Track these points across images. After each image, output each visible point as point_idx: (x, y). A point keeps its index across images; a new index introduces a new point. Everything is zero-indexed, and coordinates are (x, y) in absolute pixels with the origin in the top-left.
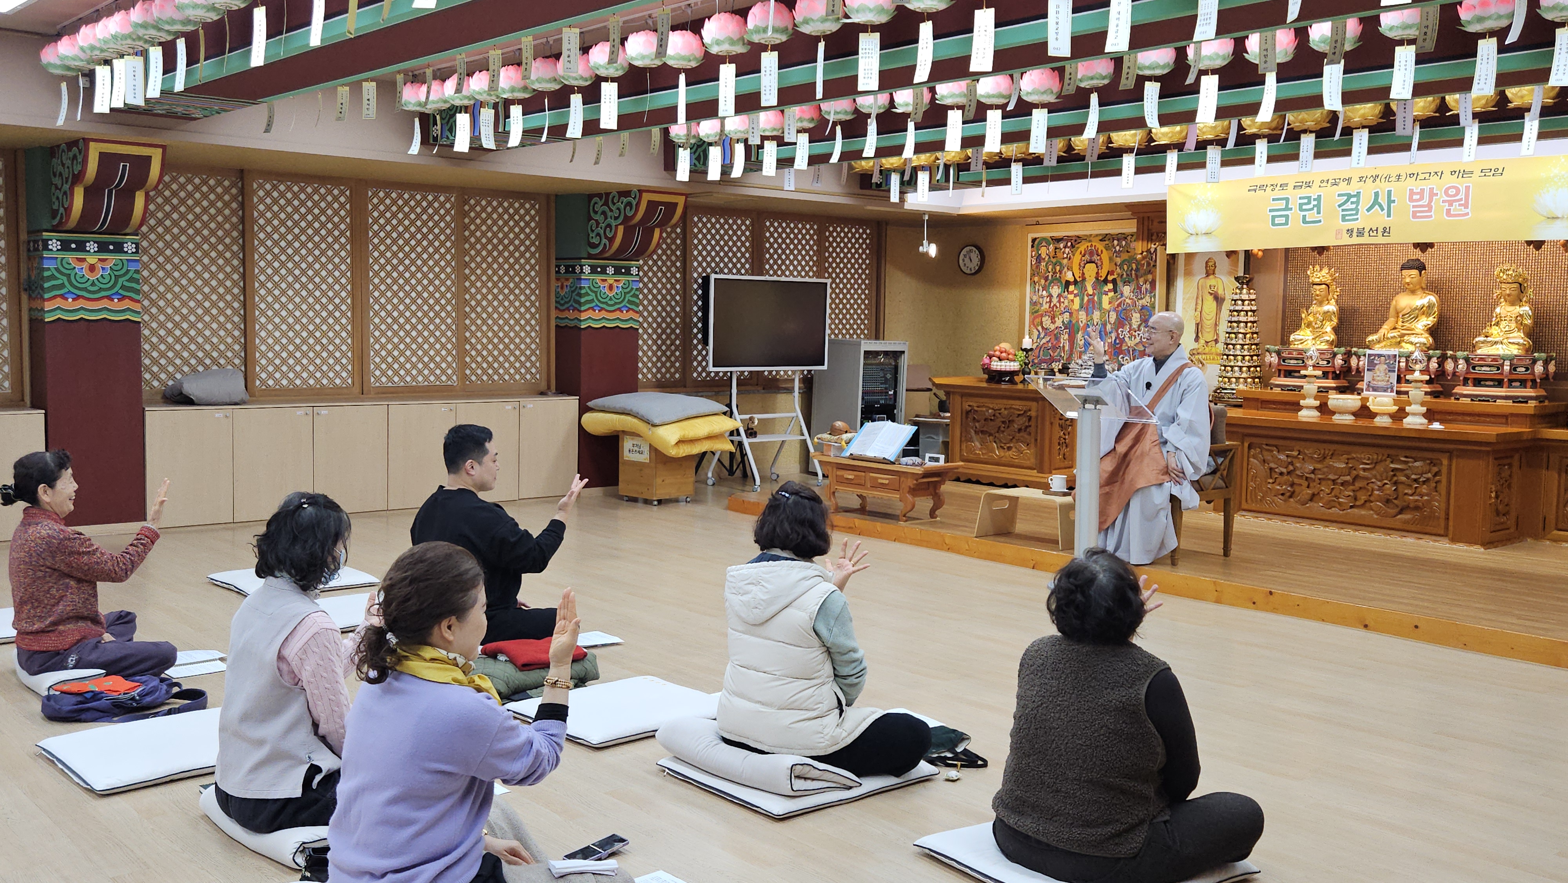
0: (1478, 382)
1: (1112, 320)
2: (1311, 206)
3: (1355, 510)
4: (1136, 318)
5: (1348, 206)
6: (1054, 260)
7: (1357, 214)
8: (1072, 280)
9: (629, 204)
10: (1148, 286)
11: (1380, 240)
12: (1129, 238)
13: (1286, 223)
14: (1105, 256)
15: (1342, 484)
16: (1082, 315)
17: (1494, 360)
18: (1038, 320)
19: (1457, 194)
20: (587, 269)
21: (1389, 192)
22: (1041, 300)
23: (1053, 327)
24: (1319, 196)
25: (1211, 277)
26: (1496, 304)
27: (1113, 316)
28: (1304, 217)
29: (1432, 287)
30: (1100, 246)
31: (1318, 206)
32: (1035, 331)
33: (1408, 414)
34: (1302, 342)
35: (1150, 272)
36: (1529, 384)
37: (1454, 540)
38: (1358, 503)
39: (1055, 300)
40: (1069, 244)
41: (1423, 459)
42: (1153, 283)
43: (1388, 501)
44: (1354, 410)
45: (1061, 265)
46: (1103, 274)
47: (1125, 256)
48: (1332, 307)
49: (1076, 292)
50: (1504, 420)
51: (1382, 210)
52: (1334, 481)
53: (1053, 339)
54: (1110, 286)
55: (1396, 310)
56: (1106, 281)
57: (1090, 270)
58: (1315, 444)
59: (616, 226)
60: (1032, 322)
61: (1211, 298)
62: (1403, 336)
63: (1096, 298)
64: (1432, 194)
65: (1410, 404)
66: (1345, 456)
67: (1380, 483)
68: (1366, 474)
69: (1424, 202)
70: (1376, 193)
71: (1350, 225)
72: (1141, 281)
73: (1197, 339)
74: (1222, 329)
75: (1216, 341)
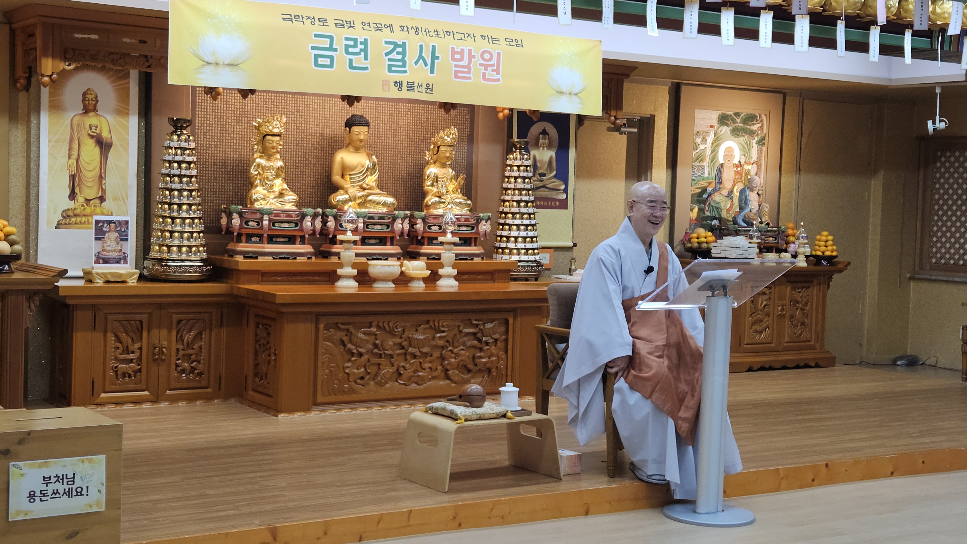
2: (357, 50)
3: (434, 383)
5: (394, 56)
7: (404, 66)
11: (424, 96)
13: (331, 65)
15: (420, 357)
21: (434, 47)
24: (365, 40)
25: (92, 114)
28: (351, 61)
31: (365, 50)
34: (261, 201)
38: (435, 374)
41: (492, 321)
43: (463, 367)
48: (279, 162)
51: (426, 65)
58: (394, 317)
61: (93, 142)
65: (442, 266)
66: (422, 326)
67: (456, 350)
68: (442, 343)
69: (465, 63)
70: (421, 46)
71: (398, 77)
73: (73, 196)
74: (108, 183)
75: (102, 199)
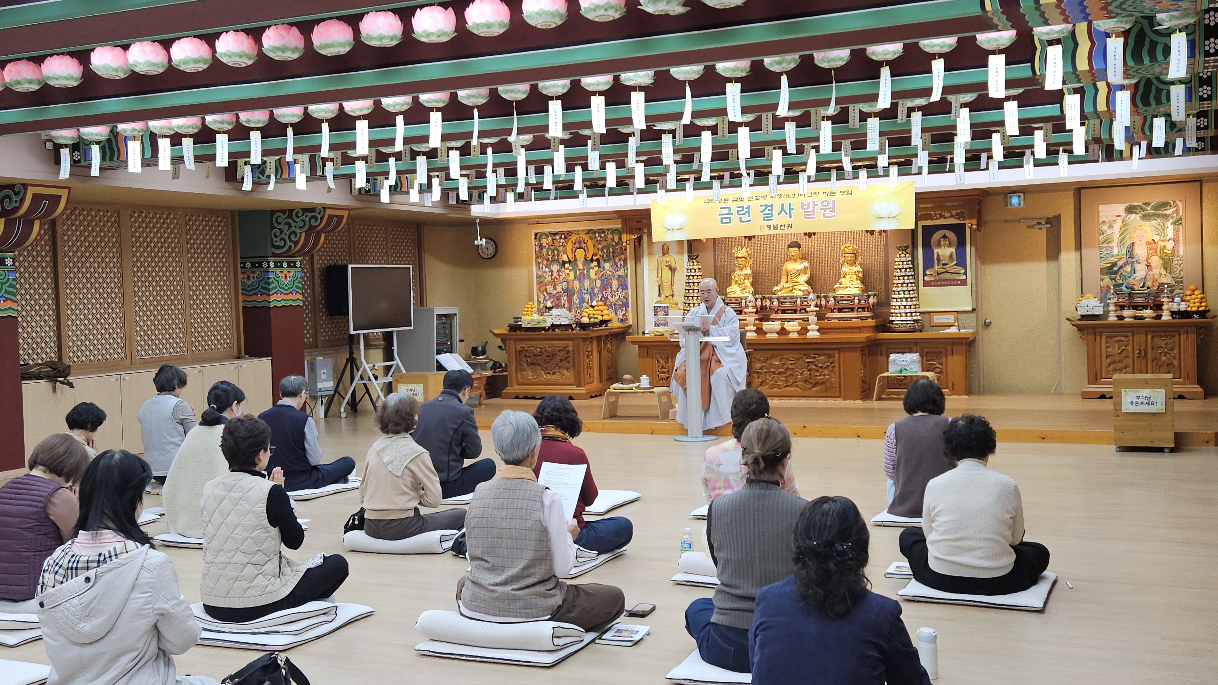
0: (840, 310)
1: (598, 286)
2: (744, 212)
3: (787, 388)
4: (615, 284)
5: (766, 212)
6: (553, 248)
7: (772, 216)
8: (567, 260)
9: (315, 218)
10: (622, 263)
11: (786, 231)
12: (606, 232)
13: (730, 222)
14: (590, 244)
15: (778, 374)
16: (576, 284)
17: (848, 297)
18: (543, 288)
19: (828, 205)
20: (272, 264)
21: (790, 204)
22: (544, 274)
23: (555, 292)
24: (749, 206)
25: (666, 255)
26: (842, 265)
27: (599, 283)
28: (741, 218)
29: (804, 258)
30: (586, 238)
31: (749, 212)
32: (542, 295)
33: (809, 331)
34: (734, 292)
35: (622, 254)
36: (866, 310)
37: (845, 399)
38: (789, 384)
39: (555, 274)
40: (563, 236)
41: (825, 355)
42: (625, 261)
43: (806, 381)
44: (778, 330)
45: (558, 250)
46: (589, 256)
47: (605, 243)
48: (748, 271)
49: (570, 268)
50: (858, 331)
51: (787, 214)
52: (773, 372)
53: (556, 300)
54: (595, 263)
55: (786, 270)
56: (592, 260)
57: (580, 254)
58: (762, 352)
59: (301, 233)
60: (539, 290)
61: (667, 268)
62: (794, 286)
63: (585, 272)
64: (815, 205)
65: (810, 325)
66: (779, 357)
67: (801, 371)
68: (792, 366)
69: (810, 209)
70: (782, 205)
71: (769, 223)
72: (617, 260)
73: (659, 296)
74: (675, 287)
75: (673, 296)
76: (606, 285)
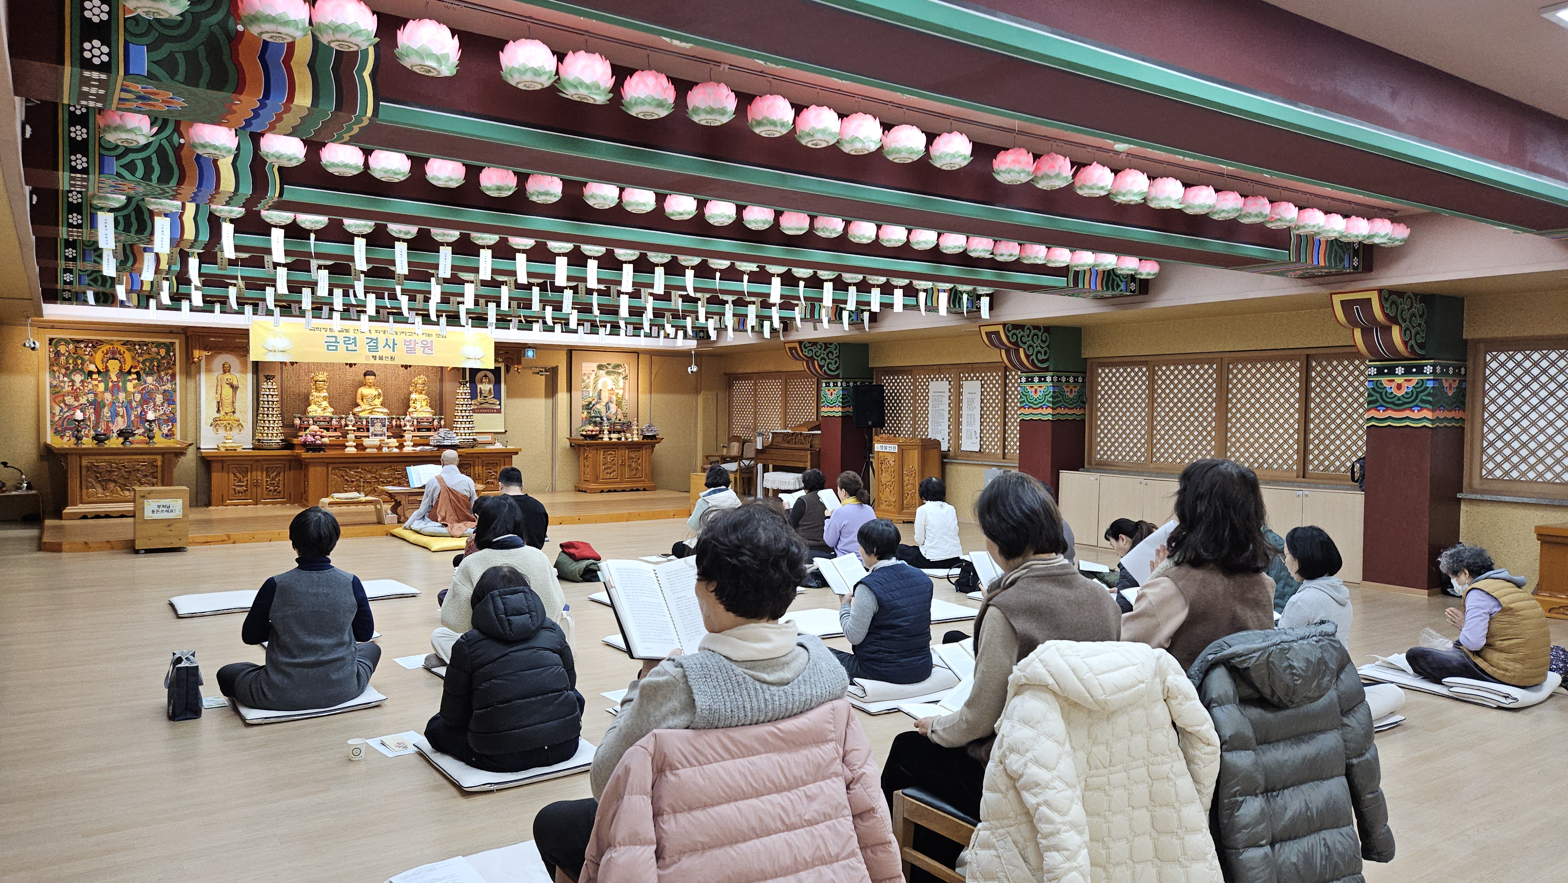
1: (138, 399)
2: (350, 341)
5: (371, 344)
6: (75, 356)
7: (377, 349)
10: (169, 378)
11: (390, 362)
12: (150, 345)
14: (127, 356)
16: (108, 396)
18: (60, 399)
19: (427, 344)
21: (394, 339)
22: (63, 384)
23: (77, 404)
24: (355, 337)
25: (228, 373)
27: (138, 397)
28: (347, 347)
30: (122, 349)
31: (355, 343)
32: (58, 406)
34: (316, 412)
35: (170, 368)
39: (78, 385)
40: (90, 345)
42: (173, 376)
44: (377, 446)
45: (83, 359)
46: (127, 368)
47: (147, 356)
48: (325, 394)
49: (100, 379)
51: (391, 348)
56: (129, 373)
57: (114, 365)
60: (54, 400)
61: (228, 386)
62: (373, 408)
63: (120, 384)
64: (415, 343)
69: (411, 346)
70: (387, 339)
71: (374, 354)
72: (163, 374)
73: (218, 411)
74: (237, 405)
75: (234, 412)
76: (147, 398)
